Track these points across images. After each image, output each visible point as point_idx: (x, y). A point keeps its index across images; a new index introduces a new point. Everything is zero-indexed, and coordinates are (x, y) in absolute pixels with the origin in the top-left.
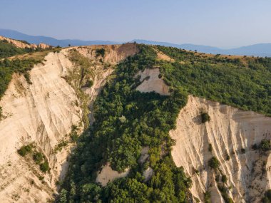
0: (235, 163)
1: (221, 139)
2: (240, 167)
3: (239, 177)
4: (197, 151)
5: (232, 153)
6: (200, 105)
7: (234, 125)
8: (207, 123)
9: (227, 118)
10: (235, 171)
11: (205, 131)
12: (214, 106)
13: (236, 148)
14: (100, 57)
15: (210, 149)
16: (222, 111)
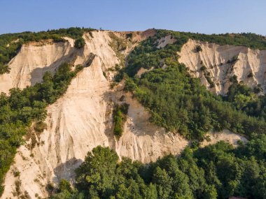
0: (216, 70)
1: (209, 60)
2: (219, 71)
3: (218, 75)
4: (194, 64)
5: (215, 66)
6: (196, 44)
7: (217, 54)
8: (200, 52)
9: (213, 50)
10: (216, 73)
11: (199, 56)
12: (205, 44)
13: (217, 63)
14: (129, 38)
15: (202, 63)
16: (210, 47)
